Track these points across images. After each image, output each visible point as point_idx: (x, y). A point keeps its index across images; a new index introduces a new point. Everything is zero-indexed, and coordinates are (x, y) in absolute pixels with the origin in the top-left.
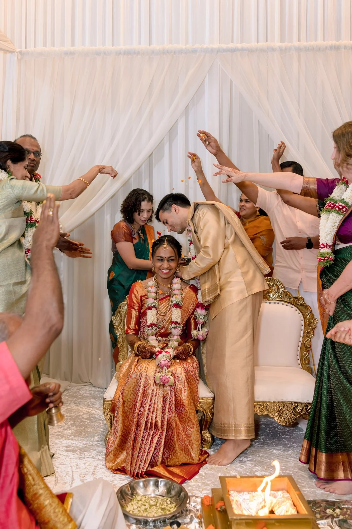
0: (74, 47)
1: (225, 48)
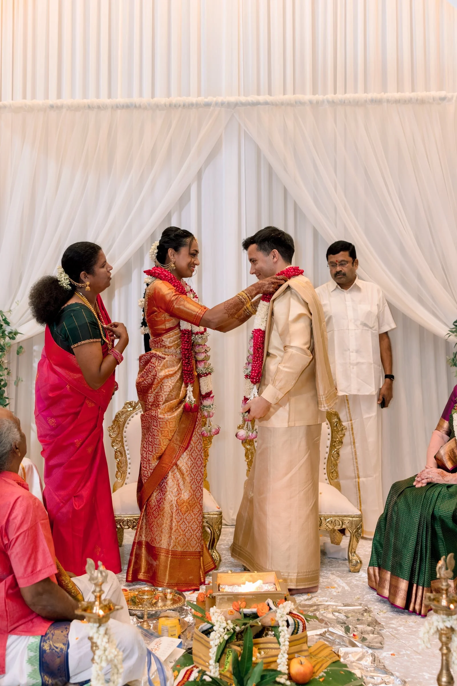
0: (60, 100)
1: (244, 101)
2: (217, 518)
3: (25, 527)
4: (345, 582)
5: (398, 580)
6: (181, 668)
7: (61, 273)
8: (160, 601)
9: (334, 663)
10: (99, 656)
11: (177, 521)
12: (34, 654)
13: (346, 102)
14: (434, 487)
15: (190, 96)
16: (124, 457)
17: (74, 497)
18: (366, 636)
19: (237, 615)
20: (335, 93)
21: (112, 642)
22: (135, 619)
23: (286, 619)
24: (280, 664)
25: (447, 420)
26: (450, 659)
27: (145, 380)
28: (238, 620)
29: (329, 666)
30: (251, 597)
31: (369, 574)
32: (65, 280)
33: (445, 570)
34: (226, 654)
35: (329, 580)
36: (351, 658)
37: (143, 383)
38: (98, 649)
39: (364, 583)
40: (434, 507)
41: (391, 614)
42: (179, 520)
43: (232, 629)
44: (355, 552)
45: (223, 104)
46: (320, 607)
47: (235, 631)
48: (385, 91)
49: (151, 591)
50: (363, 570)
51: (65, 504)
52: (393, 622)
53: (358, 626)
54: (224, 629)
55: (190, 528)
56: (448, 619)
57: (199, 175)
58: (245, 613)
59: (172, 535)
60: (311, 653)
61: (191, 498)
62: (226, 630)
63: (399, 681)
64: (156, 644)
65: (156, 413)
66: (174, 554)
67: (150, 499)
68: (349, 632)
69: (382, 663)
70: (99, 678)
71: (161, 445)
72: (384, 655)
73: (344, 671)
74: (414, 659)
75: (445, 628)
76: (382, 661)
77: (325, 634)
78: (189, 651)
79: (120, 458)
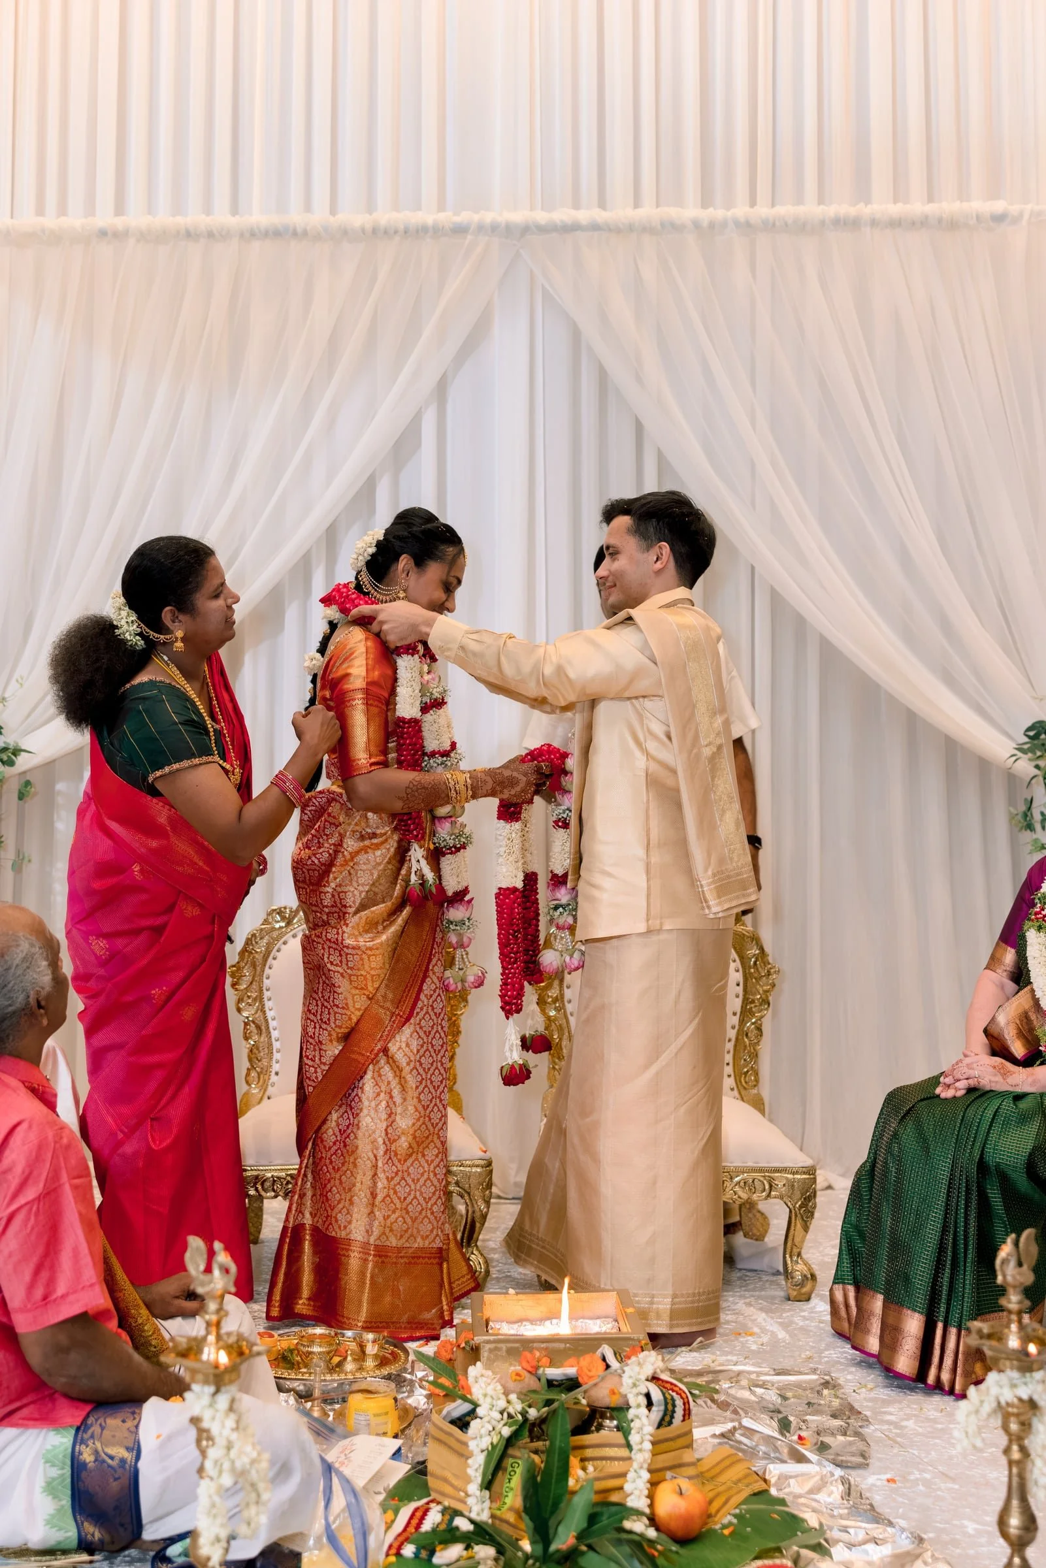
0: (123, 218)
1: (543, 222)
2: (480, 1174)
3: (30, 1194)
4: (777, 1322)
5: (900, 1313)
6: (401, 1504)
7: (120, 609)
8: (349, 1358)
9: (755, 1494)
10: (216, 1462)
11: (387, 1178)
12: (60, 1472)
13: (777, 224)
14: (983, 1099)
15: (420, 209)
16: (264, 1035)
17: (152, 1119)
18: (828, 1440)
19: (530, 1382)
20: (753, 203)
21: (245, 1429)
22: (292, 1400)
23: (645, 1391)
24: (632, 1494)
25: (1013, 946)
26: (1028, 1475)
27: (314, 855)
28: (534, 1391)
29: (744, 1502)
30: (562, 1346)
31: (833, 1302)
32: (128, 625)
33: (1015, 1267)
34: (505, 1470)
35: (741, 1318)
36: (794, 1487)
37: (309, 862)
38: (213, 1445)
39: (822, 1325)
40: (984, 1146)
41: (887, 1391)
42: (393, 1175)
43: (521, 1413)
44: (799, 1255)
45: (494, 228)
46: (721, 1376)
47: (526, 1420)
48: (868, 201)
49: (329, 1336)
50: (818, 1295)
51: (128, 1137)
52: (891, 1409)
53: (808, 1417)
54: (502, 1413)
55: (418, 1193)
56: (1024, 1380)
57: (441, 389)
58: (549, 1378)
59: (376, 1209)
60: (702, 1473)
61: (419, 1123)
62: (505, 1415)
63: (907, 1537)
64: (341, 1452)
65: (338, 933)
66: (382, 1253)
67: (325, 1127)
68: (789, 1432)
69: (867, 1498)
70: (214, 1511)
71: (348, 1009)
72: (871, 1481)
73: (780, 1513)
74: (940, 1489)
75: (1016, 1401)
76: (866, 1494)
77: (733, 1434)
78: (421, 1469)
79: (256, 1037)
